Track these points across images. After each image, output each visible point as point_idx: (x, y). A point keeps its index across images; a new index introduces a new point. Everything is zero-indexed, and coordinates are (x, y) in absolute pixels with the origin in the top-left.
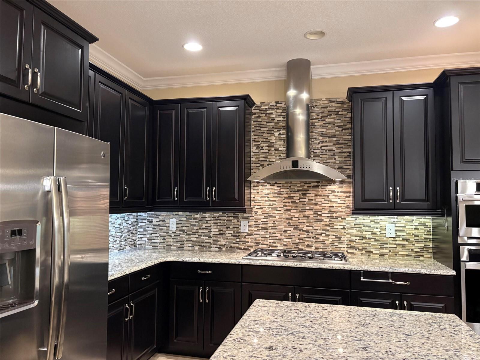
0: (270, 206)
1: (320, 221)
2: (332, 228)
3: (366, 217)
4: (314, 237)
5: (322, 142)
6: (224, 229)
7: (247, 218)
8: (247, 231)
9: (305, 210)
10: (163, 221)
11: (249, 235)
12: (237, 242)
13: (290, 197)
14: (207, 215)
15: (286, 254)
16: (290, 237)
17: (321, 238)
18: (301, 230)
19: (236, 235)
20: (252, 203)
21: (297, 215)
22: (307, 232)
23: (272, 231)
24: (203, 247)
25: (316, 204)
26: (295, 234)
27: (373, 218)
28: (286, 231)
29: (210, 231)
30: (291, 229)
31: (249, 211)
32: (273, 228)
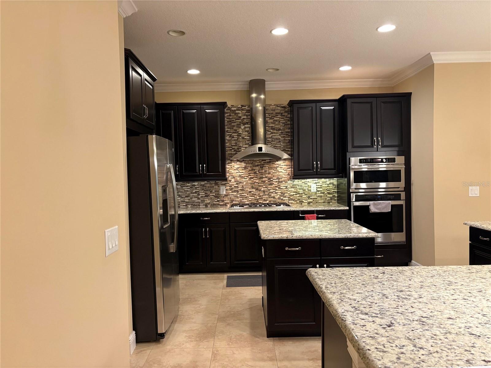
0: (240, 176)
1: (271, 184)
2: (279, 188)
3: (299, 181)
4: (268, 195)
5: (272, 133)
6: (208, 192)
7: (225, 184)
8: (225, 193)
9: (262, 178)
11: (226, 195)
12: (218, 201)
13: (252, 170)
14: (196, 183)
15: (251, 205)
16: (253, 195)
17: (273, 195)
18: (260, 190)
19: (218, 196)
20: (228, 174)
21: (257, 181)
22: (264, 191)
23: (241, 192)
24: (194, 205)
25: (269, 173)
26: (256, 193)
27: (303, 181)
28: (250, 192)
29: (199, 195)
30: (254, 190)
31: (226, 180)
32: (242, 190)
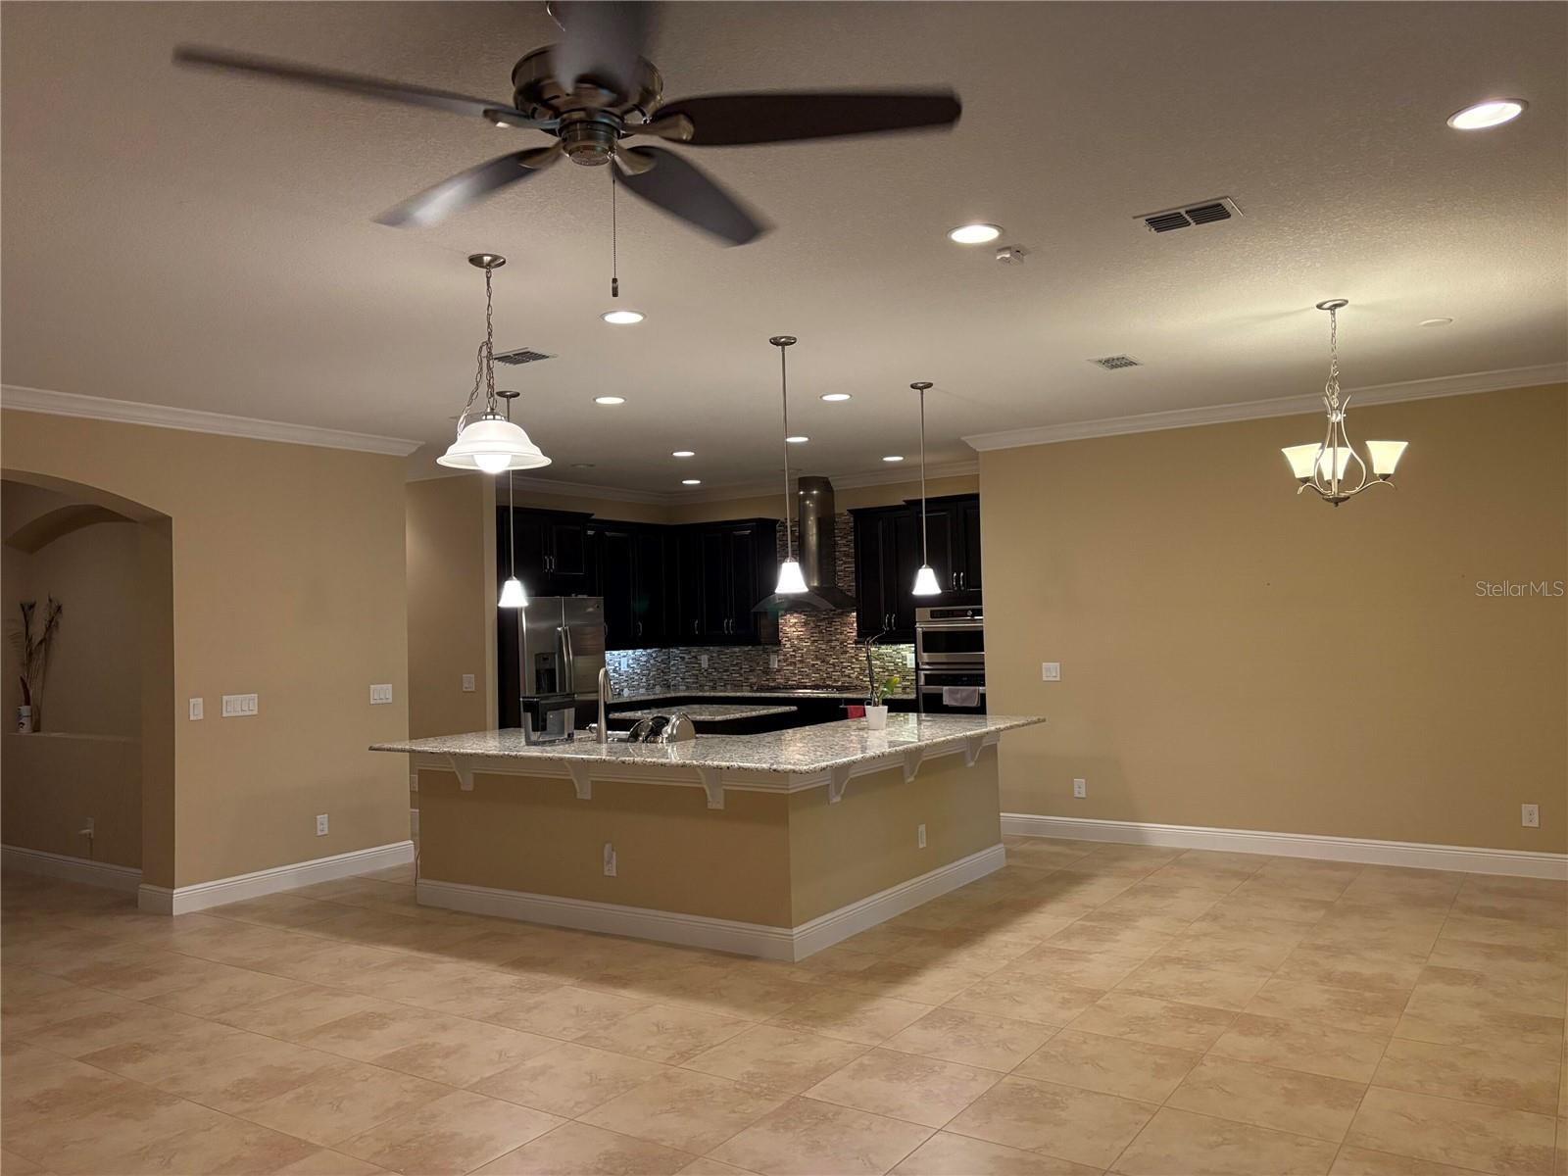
0: (798, 638)
1: (846, 652)
2: (857, 660)
3: (889, 647)
4: (841, 671)
5: (845, 563)
6: (754, 665)
7: (776, 652)
8: (776, 666)
9: (831, 641)
10: (695, 657)
11: (779, 671)
12: (768, 680)
13: (817, 626)
14: (737, 649)
16: (818, 671)
17: (847, 672)
18: (828, 663)
19: (767, 671)
20: (781, 634)
21: (824, 647)
23: (800, 666)
24: (735, 686)
25: (841, 633)
26: (822, 668)
27: (894, 647)
28: (813, 665)
29: (741, 668)
30: (819, 662)
31: (778, 643)
32: (801, 662)
